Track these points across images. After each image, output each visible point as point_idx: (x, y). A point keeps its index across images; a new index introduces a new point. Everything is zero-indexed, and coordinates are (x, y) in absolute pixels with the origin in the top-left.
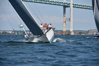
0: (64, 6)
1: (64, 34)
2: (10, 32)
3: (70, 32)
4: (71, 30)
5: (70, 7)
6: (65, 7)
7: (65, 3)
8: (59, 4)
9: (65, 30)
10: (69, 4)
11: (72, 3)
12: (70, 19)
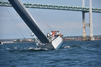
0: (82, 11)
1: (84, 40)
2: (30, 40)
3: (90, 38)
4: (91, 36)
5: (89, 12)
6: (84, 12)
7: (83, 9)
8: (77, 10)
9: (84, 35)
10: (88, 9)
11: (91, 7)
12: (89, 24)
